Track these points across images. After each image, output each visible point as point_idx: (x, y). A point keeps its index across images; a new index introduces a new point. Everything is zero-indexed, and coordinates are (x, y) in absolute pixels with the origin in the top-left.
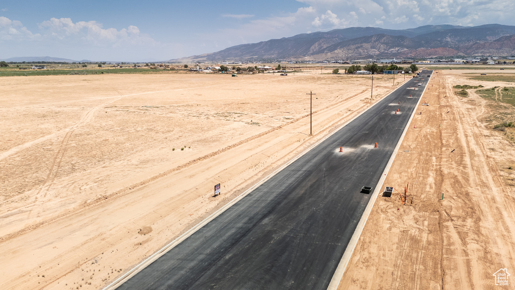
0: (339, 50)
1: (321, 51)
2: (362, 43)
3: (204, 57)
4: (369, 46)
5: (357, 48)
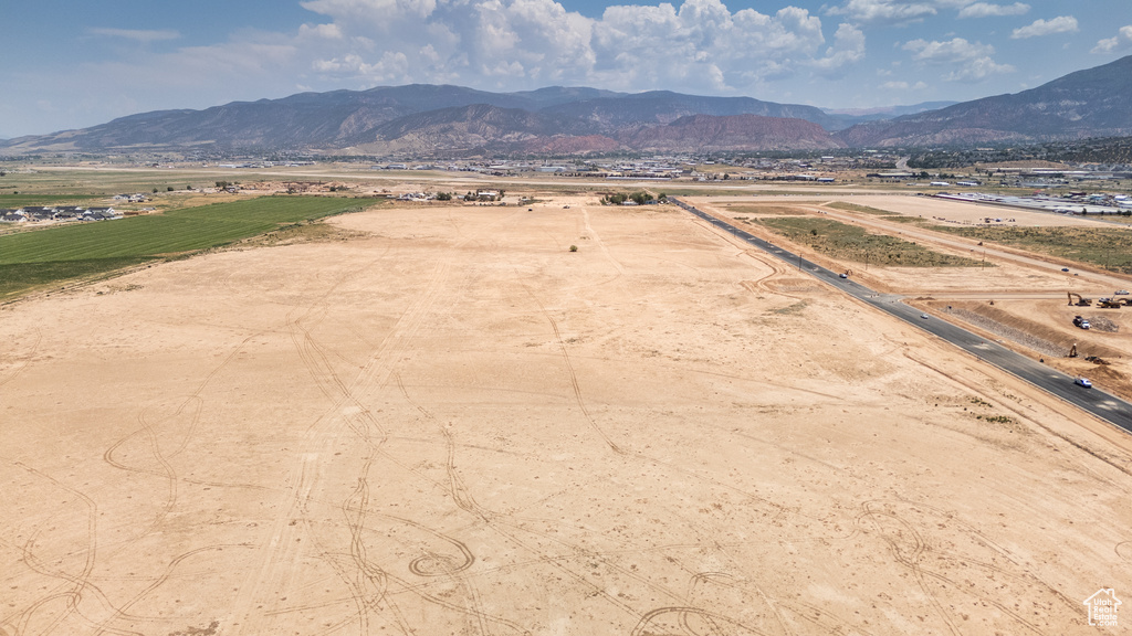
0: (410, 134)
1: (366, 137)
2: (449, 120)
4: (466, 128)
5: (442, 131)
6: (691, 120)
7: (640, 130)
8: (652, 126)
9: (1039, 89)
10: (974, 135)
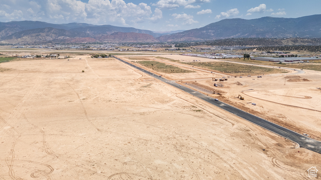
0: (25, 37)
2: (39, 32)
4: (45, 35)
5: (37, 36)
6: (117, 33)
7: (102, 36)
8: (105, 35)
9: (204, 27)
10: (190, 39)
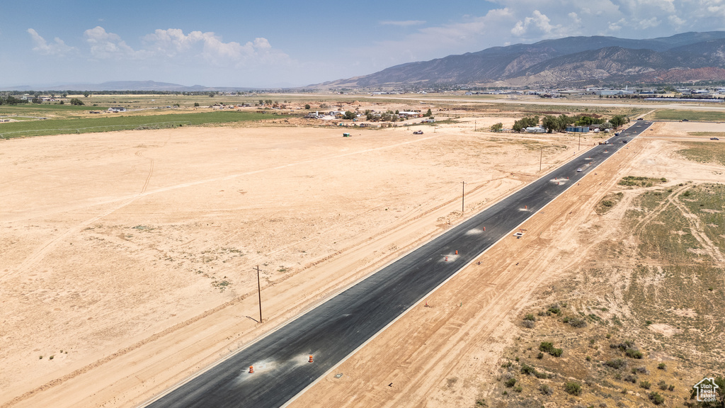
0: (546, 71)
1: (521, 73)
2: (583, 60)
3: (354, 81)
4: (594, 65)
5: (574, 68)
